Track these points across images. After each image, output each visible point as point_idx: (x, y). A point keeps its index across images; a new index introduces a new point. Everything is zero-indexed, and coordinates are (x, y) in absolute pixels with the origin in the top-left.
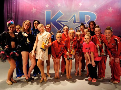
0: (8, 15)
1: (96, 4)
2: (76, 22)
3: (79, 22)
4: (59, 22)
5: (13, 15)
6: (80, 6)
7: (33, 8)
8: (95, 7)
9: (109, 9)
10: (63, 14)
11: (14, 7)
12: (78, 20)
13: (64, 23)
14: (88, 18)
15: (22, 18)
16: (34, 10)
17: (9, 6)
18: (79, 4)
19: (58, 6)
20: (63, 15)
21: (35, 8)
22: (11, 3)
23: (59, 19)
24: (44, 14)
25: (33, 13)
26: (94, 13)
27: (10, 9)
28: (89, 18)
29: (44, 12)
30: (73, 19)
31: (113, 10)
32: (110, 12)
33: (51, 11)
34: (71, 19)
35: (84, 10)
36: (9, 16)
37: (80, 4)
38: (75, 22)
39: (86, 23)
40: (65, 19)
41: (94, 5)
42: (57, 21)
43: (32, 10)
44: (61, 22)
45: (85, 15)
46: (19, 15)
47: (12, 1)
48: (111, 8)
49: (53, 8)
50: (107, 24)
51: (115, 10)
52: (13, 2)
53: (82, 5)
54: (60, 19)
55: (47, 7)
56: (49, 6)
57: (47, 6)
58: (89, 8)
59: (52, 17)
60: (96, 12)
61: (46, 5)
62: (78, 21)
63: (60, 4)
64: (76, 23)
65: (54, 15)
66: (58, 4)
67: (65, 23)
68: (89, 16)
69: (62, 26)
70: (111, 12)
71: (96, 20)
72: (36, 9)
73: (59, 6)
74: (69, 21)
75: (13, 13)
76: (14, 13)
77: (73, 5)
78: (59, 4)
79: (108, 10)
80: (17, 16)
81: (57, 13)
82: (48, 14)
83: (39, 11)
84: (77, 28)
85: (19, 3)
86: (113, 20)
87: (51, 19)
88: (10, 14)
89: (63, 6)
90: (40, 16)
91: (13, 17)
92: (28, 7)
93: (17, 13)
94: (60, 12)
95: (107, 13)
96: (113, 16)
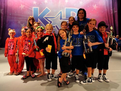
4: (46, 18)
5: (2, 11)
6: (67, 3)
7: (21, 4)
9: (93, 6)
11: (3, 3)
12: (64, 17)
13: (51, 19)
15: (10, 14)
16: (22, 7)
18: (65, 1)
19: (45, 3)
20: (50, 12)
21: (23, 4)
23: (46, 16)
24: (32, 11)
29: (32, 9)
30: (59, 16)
31: (97, 7)
32: (95, 9)
33: (38, 8)
34: (57, 16)
35: (70, 7)
38: (61, 19)
40: (52, 16)
41: (80, 2)
42: (44, 17)
43: (20, 7)
45: (71, 12)
46: (7, 11)
49: (41, 4)
51: (100, 7)
53: (68, 1)
55: (34, 4)
56: (36, 2)
57: (35, 3)
58: (75, 5)
61: (33, 2)
63: (47, 1)
64: (63, 19)
67: (52, 20)
68: (75, 13)
69: (49, 22)
72: (24, 6)
73: (46, 3)
74: (55, 18)
75: (2, 9)
76: (3, 9)
77: (60, 2)
80: (6, 13)
81: (44, 10)
82: (36, 11)
83: (27, 7)
89: (50, 3)
90: (28, 13)
91: (2, 13)
92: (16, 4)
93: (5, 9)
94: (47, 8)
95: (92, 10)
96: (97, 13)
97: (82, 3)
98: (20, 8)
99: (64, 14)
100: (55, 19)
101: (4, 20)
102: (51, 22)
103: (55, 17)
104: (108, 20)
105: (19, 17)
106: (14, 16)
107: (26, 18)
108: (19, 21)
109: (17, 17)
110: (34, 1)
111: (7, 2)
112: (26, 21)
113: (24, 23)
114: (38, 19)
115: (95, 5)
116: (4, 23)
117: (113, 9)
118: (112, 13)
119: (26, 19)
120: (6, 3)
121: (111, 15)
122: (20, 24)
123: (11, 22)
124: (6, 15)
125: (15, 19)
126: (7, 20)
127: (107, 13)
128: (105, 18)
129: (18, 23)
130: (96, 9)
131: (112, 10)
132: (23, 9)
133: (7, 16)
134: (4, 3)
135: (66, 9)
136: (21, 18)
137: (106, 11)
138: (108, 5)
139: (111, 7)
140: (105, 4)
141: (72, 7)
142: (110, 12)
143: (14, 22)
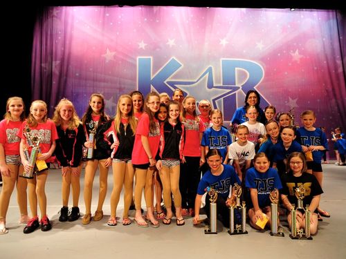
0: (43, 65)
1: (261, 41)
2: (214, 85)
3: (221, 85)
4: (172, 84)
5: (56, 67)
6: (224, 45)
7: (108, 50)
8: (261, 48)
9: (293, 54)
10: (181, 65)
11: (59, 47)
12: (218, 81)
13: (184, 88)
14: (243, 75)
15: (77, 74)
16: (109, 55)
17: (46, 44)
18: (220, 42)
19: (169, 45)
20: (181, 67)
21: (111, 49)
22: (51, 35)
23: (172, 78)
24: (135, 66)
25: (107, 61)
26: (258, 64)
27: (48, 51)
29: (135, 60)
30: (205, 78)
31: (302, 56)
32: (296, 62)
33: (151, 58)
34: (201, 79)
36: (45, 68)
37: (224, 42)
39: (239, 88)
40: (188, 78)
41: (257, 43)
42: (167, 83)
43: (103, 56)
44: (176, 85)
45: (236, 69)
46: (70, 66)
47: (54, 33)
48: (297, 52)
49: (158, 50)
50: (290, 90)
51: (308, 57)
52: (57, 34)
53: (227, 43)
54: (175, 77)
55: (141, 48)
56: (146, 45)
57: (142, 45)
58: (244, 51)
59: (154, 73)
60: (263, 60)
61: (139, 44)
62: (219, 83)
63: (173, 41)
64: (215, 87)
66: (169, 40)
67: (187, 89)
68: (246, 71)
71: (264, 79)
72: (114, 53)
73: (171, 46)
74: (196, 84)
75: (56, 60)
76: (58, 62)
77: (206, 44)
78: (171, 40)
79: (292, 57)
80: (65, 67)
81: (166, 64)
82: (145, 65)
83: (121, 57)
84: (216, 101)
85: (71, 37)
86: (303, 80)
87: (152, 78)
88: (47, 64)
89: (181, 46)
90: (125, 70)
91: (56, 71)
92: (94, 48)
93: (65, 61)
94: (173, 59)
95: (290, 64)
96: (303, 70)
97: (263, 46)
98: (105, 59)
99: (218, 74)
100: (196, 87)
101: (58, 89)
102: (185, 95)
103: (194, 83)
104: (330, 89)
105: (100, 81)
106: (86, 80)
107: (120, 84)
109: (94, 80)
110: (141, 42)
111: (70, 44)
112: (118, 91)
113: (112, 97)
115: (297, 50)
117: (342, 59)
118: (340, 70)
119: (118, 86)
120: (67, 46)
121: (337, 75)
123: (78, 95)
124: (66, 76)
125: (88, 85)
126: (69, 90)
127: (327, 71)
128: (324, 85)
130: (298, 62)
131: (339, 62)
132: (111, 60)
133: (68, 79)
134: (64, 45)
135: (223, 61)
136: (106, 84)
137: (326, 66)
138: (329, 51)
139: (338, 56)
140: (322, 49)
141: (239, 57)
142: (336, 69)
143: (86, 93)
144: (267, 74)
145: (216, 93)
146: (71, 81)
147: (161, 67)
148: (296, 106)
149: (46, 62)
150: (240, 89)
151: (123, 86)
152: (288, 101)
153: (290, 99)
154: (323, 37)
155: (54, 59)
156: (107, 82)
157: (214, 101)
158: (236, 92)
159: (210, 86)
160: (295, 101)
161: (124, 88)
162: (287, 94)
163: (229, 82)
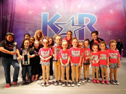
1: (96, 6)
2: (75, 25)
3: (78, 25)
4: (57, 24)
5: (9, 17)
6: (79, 8)
7: (30, 10)
8: (95, 9)
9: (110, 11)
10: (60, 16)
11: (10, 9)
12: (76, 23)
13: (61, 26)
14: (87, 20)
15: (17, 21)
16: (30, 12)
17: (5, 8)
18: (77, 6)
19: (55, 8)
22: (7, 4)
24: (41, 17)
25: (30, 15)
26: (94, 15)
27: (6, 11)
28: (89, 20)
29: (41, 14)
30: (71, 22)
31: (114, 12)
33: (48, 13)
35: (83, 12)
36: (5, 18)
37: (79, 6)
40: (63, 22)
41: (94, 6)
44: (58, 25)
45: (84, 17)
46: (15, 17)
48: (112, 10)
49: (51, 10)
50: (108, 27)
51: (117, 12)
52: (9, 4)
53: (81, 6)
55: (44, 9)
56: (46, 8)
57: (44, 8)
58: (88, 10)
59: (49, 20)
60: (96, 14)
62: (77, 23)
65: (51, 18)
66: (56, 6)
67: (63, 26)
68: (89, 19)
70: (112, 15)
71: (97, 22)
72: (32, 12)
73: (56, 8)
75: (9, 15)
76: (10, 15)
77: (72, 7)
80: (13, 18)
83: (35, 13)
85: (15, 5)
86: (114, 22)
87: (48, 22)
88: (5, 16)
89: (61, 8)
90: (37, 19)
91: (9, 19)
92: (24, 9)
93: (13, 15)
95: (109, 16)
96: (114, 18)
97: (97, 8)
98: (29, 14)
99: (76, 20)
100: (67, 25)
101: (10, 27)
102: (62, 29)
103: (66, 24)
105: (27, 23)
106: (21, 23)
108: (26, 28)
109: (24, 23)
110: (43, 7)
111: (15, 8)
112: (34, 27)
113: (32, 30)
114: (48, 25)
115: (112, 9)
116: (11, 30)
119: (34, 25)
122: (27, 31)
123: (18, 29)
124: (13, 21)
125: (22, 25)
126: (14, 27)
128: (124, 24)
129: (25, 30)
132: (31, 15)
134: (12, 8)
135: (79, 14)
136: (29, 24)
137: (125, 16)
140: (124, 9)
143: (21, 28)
144: (98, 20)
145: (76, 28)
146: (15, 24)
147: (52, 17)
148: (111, 34)
149: (5, 15)
150: (86, 27)
151: (36, 25)
152: (107, 32)
153: (108, 31)
154: (124, 3)
155: (8, 14)
156: (30, 24)
157: (74, 31)
158: (84, 28)
159: (73, 25)
160: (110, 32)
161: (36, 26)
162: (107, 29)
163: (81, 23)
